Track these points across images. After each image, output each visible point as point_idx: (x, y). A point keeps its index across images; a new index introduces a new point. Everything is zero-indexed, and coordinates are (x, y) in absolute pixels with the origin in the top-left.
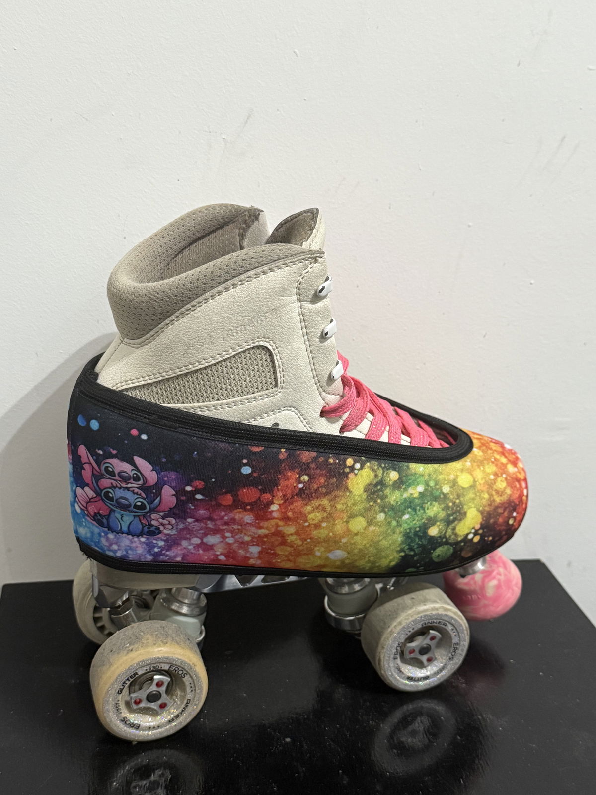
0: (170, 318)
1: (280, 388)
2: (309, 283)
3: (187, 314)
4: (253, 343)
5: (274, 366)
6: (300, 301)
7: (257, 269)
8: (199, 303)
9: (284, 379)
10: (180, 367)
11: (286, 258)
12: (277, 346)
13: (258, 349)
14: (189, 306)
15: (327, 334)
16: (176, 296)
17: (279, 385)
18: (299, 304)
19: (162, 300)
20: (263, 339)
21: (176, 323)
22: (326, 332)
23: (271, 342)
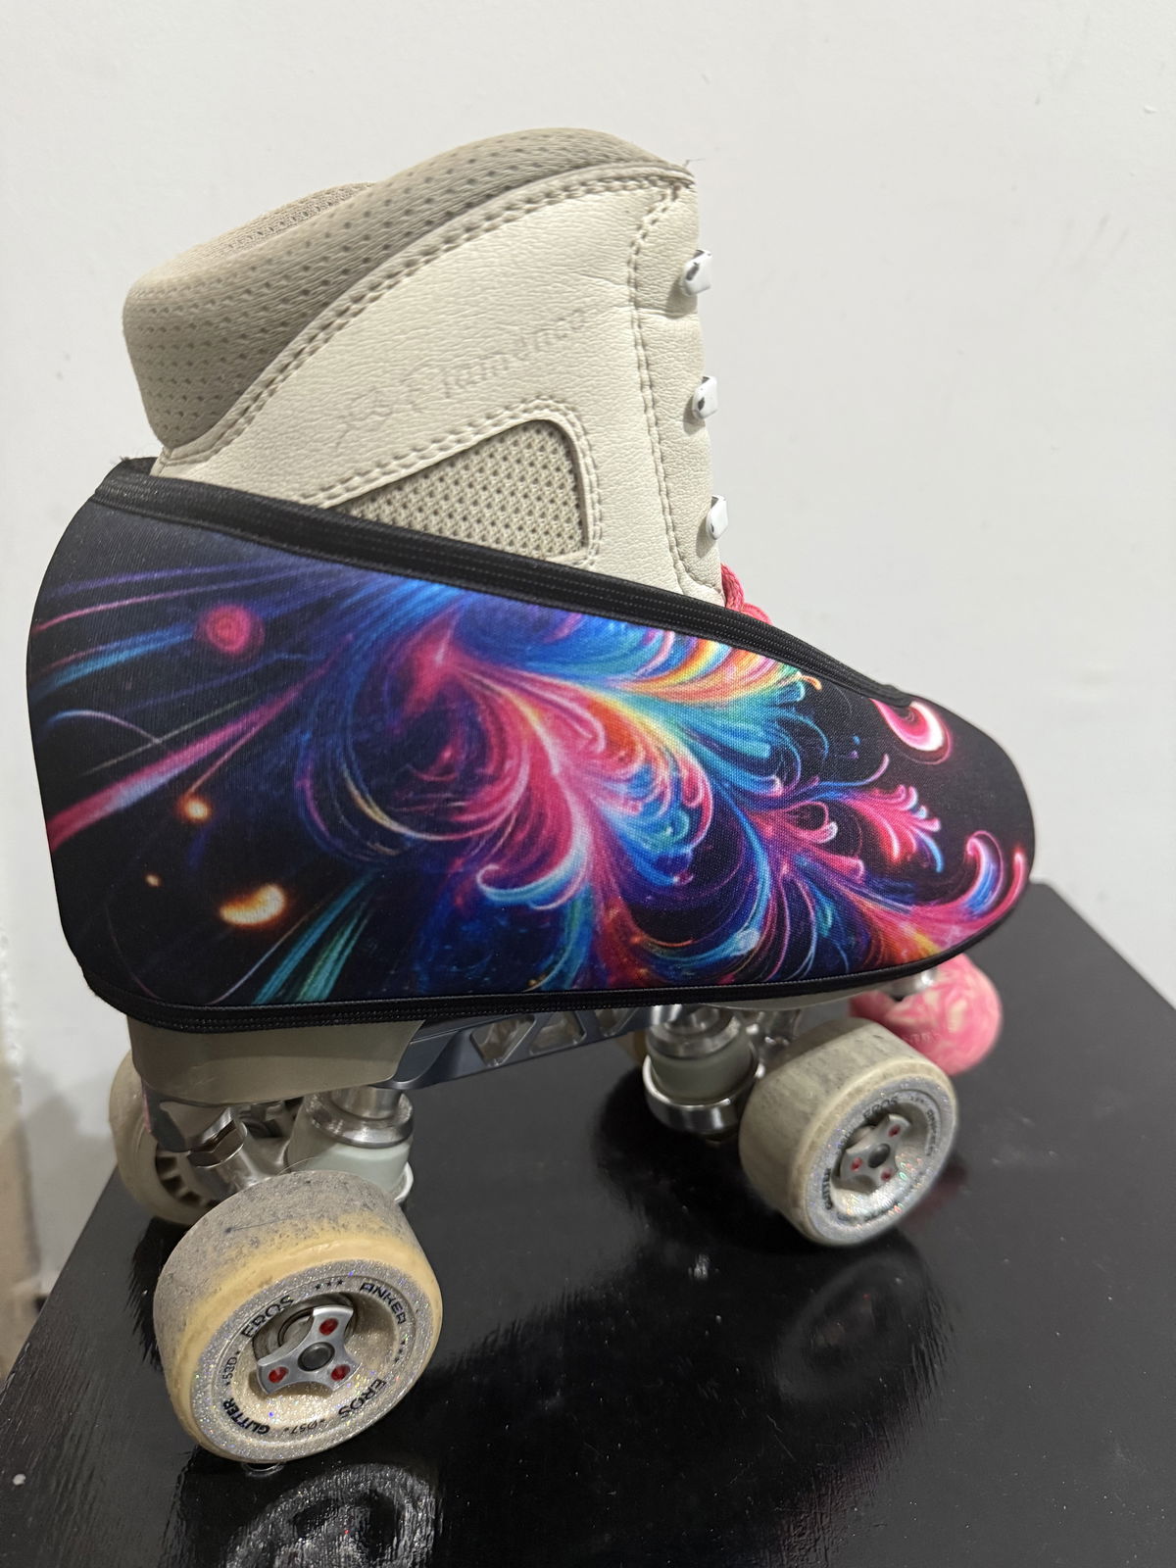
0: (291, 345)
1: (593, 551)
2: (660, 252)
3: (340, 327)
4: (525, 411)
5: (578, 488)
6: (638, 305)
7: (531, 184)
8: (373, 288)
9: (602, 525)
10: (327, 486)
11: (604, 162)
12: (585, 425)
13: (538, 432)
14: (343, 301)
15: (701, 404)
16: (306, 268)
17: (591, 541)
18: (635, 312)
19: (267, 285)
20: (550, 402)
21: (310, 360)
22: (700, 399)
23: (571, 415)
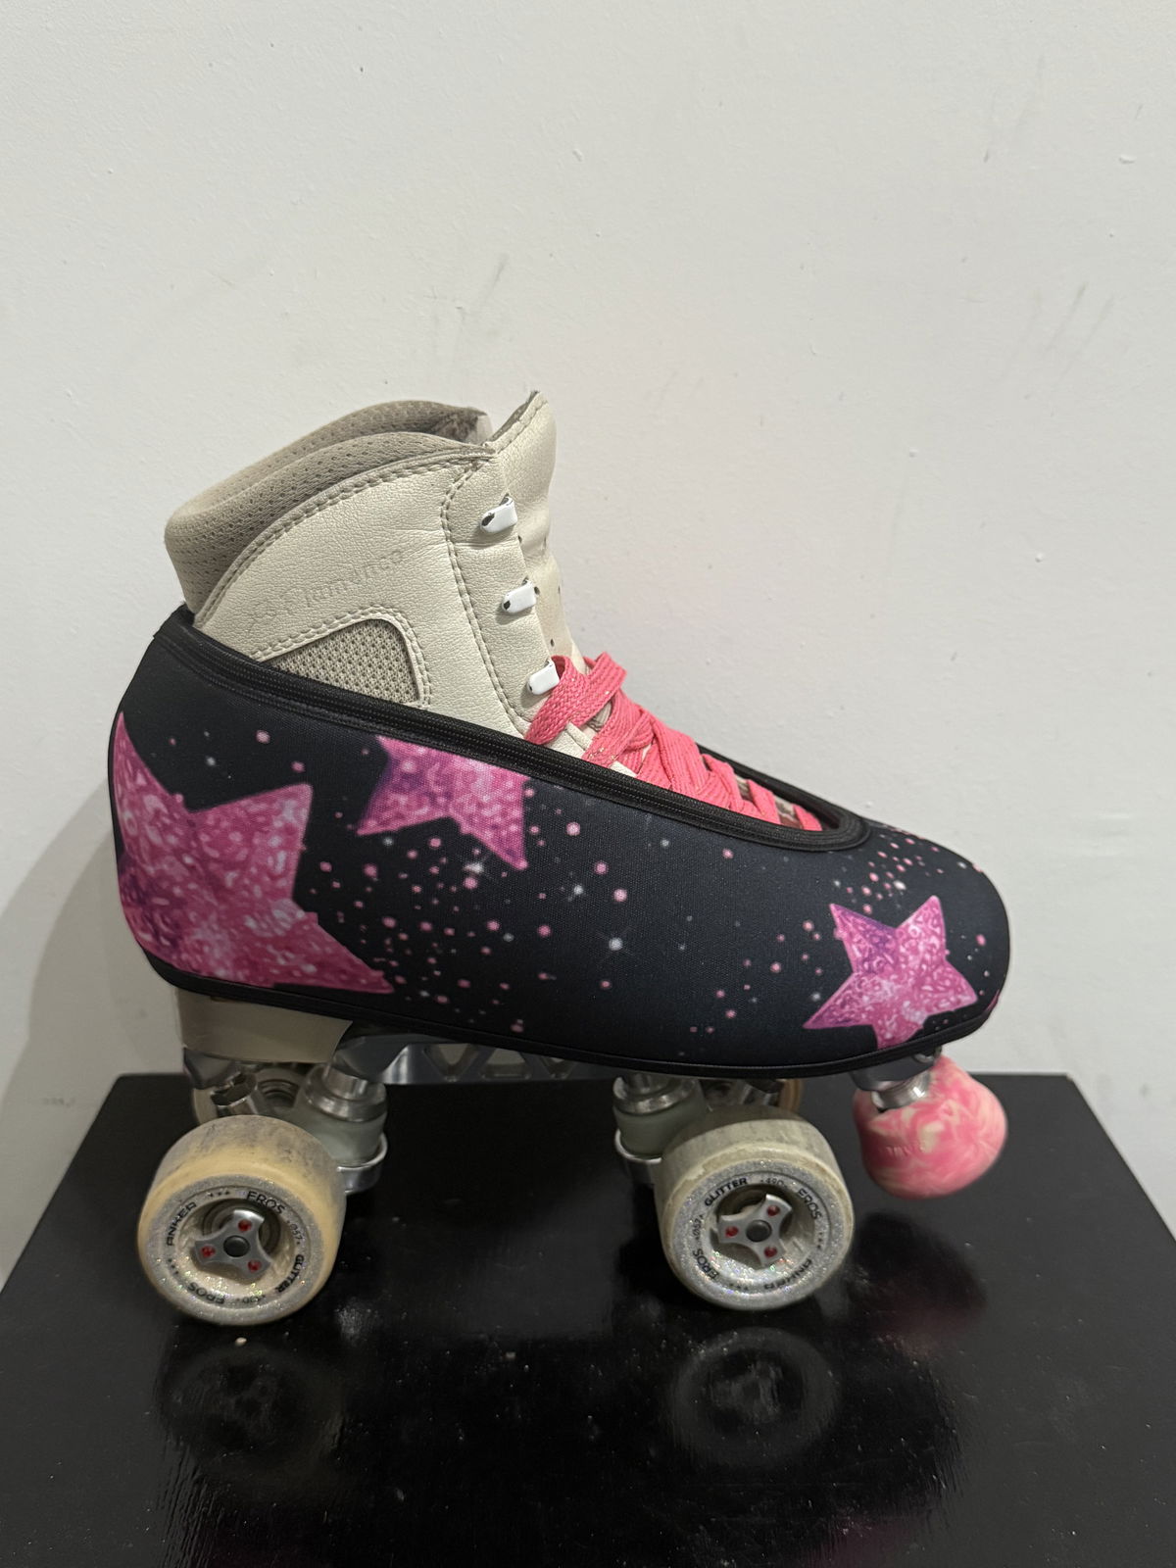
0: (230, 568)
1: (426, 703)
2: (465, 507)
3: (253, 560)
4: (363, 614)
5: (408, 661)
6: (453, 541)
7: (358, 475)
8: (267, 538)
9: (433, 685)
11: (412, 456)
12: (411, 622)
13: (376, 626)
14: (253, 545)
15: (507, 605)
16: (231, 526)
17: (422, 695)
18: (452, 546)
19: (213, 534)
20: (381, 608)
21: (241, 577)
22: (507, 601)
23: (399, 615)
